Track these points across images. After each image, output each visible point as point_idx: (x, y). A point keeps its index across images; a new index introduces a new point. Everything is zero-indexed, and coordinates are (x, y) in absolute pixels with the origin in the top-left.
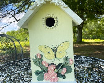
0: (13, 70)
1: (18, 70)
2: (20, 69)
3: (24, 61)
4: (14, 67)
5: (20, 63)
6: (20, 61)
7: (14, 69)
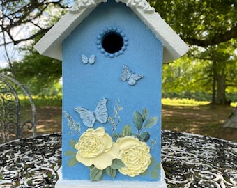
0: (28, 160)
1: (43, 162)
2: (46, 160)
3: (50, 140)
4: (27, 153)
5: (39, 143)
6: (40, 140)
7: (32, 159)
